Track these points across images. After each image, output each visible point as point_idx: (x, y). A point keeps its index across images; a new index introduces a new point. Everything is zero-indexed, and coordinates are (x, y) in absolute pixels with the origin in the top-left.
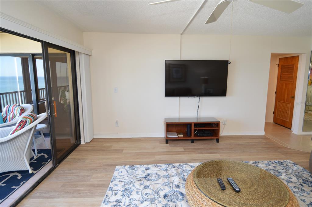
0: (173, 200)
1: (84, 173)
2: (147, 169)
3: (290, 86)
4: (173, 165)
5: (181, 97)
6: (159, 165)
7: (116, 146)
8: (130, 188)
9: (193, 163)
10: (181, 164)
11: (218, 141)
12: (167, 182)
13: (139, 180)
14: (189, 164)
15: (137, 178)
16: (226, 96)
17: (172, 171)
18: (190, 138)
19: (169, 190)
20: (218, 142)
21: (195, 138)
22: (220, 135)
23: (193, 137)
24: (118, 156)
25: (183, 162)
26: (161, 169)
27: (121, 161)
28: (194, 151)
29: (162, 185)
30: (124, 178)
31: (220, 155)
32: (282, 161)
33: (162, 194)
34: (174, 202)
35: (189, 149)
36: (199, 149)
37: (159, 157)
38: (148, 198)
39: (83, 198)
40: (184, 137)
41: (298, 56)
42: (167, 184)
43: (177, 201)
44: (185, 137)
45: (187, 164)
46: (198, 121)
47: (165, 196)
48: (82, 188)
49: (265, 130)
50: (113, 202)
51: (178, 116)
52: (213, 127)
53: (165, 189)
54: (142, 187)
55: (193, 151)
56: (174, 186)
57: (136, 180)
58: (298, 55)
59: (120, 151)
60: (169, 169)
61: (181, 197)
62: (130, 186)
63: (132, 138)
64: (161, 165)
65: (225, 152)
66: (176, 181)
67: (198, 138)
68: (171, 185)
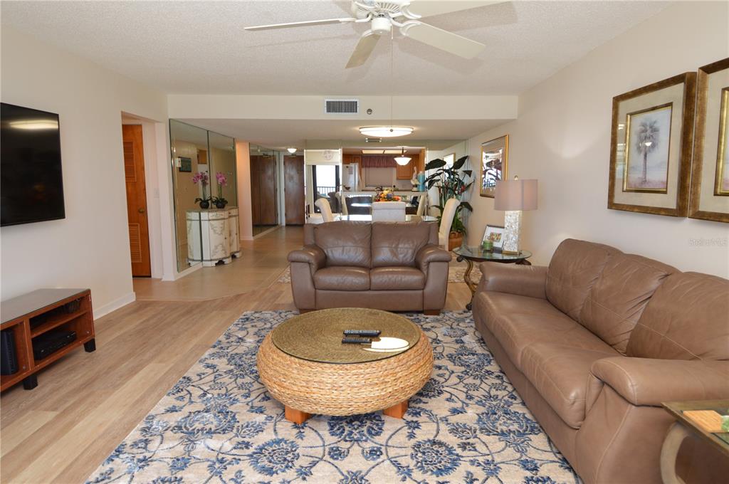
0: (289, 459)
4: (129, 443)
9: (157, 406)
10: (140, 426)
11: (90, 347)
12: (210, 463)
14: (152, 413)
16: (64, 218)
17: (163, 450)
19: (244, 464)
20: (94, 349)
21: (40, 367)
25: (135, 422)
26: (130, 472)
34: (297, 457)
41: (140, 126)
42: (218, 465)
43: (296, 453)
45: (154, 417)
47: (268, 472)
53: (240, 471)
56: (235, 452)
58: (142, 123)
60: (147, 455)
61: (283, 444)
66: (219, 446)
67: (47, 362)
68: (229, 458)
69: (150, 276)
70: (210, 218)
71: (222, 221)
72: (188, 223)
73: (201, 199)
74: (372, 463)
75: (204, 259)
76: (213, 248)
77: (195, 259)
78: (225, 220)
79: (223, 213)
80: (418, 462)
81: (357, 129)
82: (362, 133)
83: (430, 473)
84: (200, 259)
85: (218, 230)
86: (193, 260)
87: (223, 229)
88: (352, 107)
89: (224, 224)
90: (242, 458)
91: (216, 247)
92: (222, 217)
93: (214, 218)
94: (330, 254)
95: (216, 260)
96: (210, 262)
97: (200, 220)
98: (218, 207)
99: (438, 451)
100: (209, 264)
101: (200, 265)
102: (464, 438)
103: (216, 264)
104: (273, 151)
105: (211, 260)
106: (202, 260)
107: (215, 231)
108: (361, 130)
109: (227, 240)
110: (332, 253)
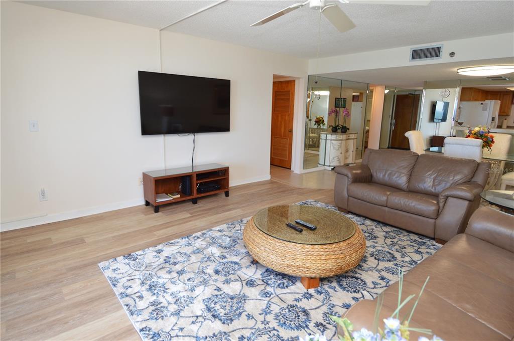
0: (230, 272)
1: (35, 294)
2: (160, 251)
3: (287, 118)
4: (194, 235)
5: (166, 135)
6: (173, 241)
7: (57, 237)
8: (157, 282)
9: (218, 227)
10: (204, 232)
11: (227, 194)
12: (205, 256)
13: (160, 269)
14: (213, 229)
15: (154, 267)
16: (229, 131)
17: (199, 243)
18: (191, 197)
19: (214, 264)
20: (228, 196)
21: (199, 196)
22: (230, 186)
23: (195, 195)
24: (84, 250)
25: (204, 230)
26: (181, 246)
27: (98, 255)
28: (207, 213)
29: (201, 262)
30: (133, 274)
31: (243, 210)
32: (304, 202)
33: (210, 271)
34: (234, 274)
35: (197, 212)
36: (210, 209)
37: (162, 232)
38: (195, 283)
39: (82, 326)
40: (181, 197)
41: (294, 81)
42: (206, 259)
43: (236, 272)
44: (183, 197)
45: (212, 230)
46: (194, 171)
47: (217, 272)
48: (63, 315)
49: (271, 173)
50: (147, 308)
51: (164, 166)
52: (219, 176)
53: (209, 266)
54: (175, 275)
55: (205, 213)
56: (217, 258)
57: (155, 270)
58: (294, 79)
59: (79, 242)
60: (193, 243)
61: (237, 266)
62: (153, 280)
63: (82, 217)
64: (177, 240)
65: (243, 205)
66: (215, 252)
67: (203, 195)
68: (213, 258)
69: (290, 169)
70: (332, 139)
71: (340, 142)
72: (321, 140)
73: (332, 126)
74: (259, 297)
75: (326, 164)
76: (331, 158)
77: (321, 163)
78: (343, 141)
79: (341, 136)
80: (280, 313)
81: (455, 69)
82: (460, 73)
83: (278, 321)
84: (323, 164)
85: (336, 147)
86: (320, 164)
87: (340, 147)
88: (435, 52)
89: (341, 143)
90: (216, 261)
91: (334, 158)
92: (340, 139)
93: (335, 139)
94: (374, 174)
95: (332, 166)
96: (328, 167)
97: (326, 140)
98: (342, 132)
99: (299, 316)
100: (327, 168)
101: (322, 168)
102: (327, 322)
103: (332, 169)
104: (415, 91)
105: (329, 166)
106: (324, 165)
107: (334, 148)
108: (459, 71)
109: (343, 155)
110: (376, 173)
